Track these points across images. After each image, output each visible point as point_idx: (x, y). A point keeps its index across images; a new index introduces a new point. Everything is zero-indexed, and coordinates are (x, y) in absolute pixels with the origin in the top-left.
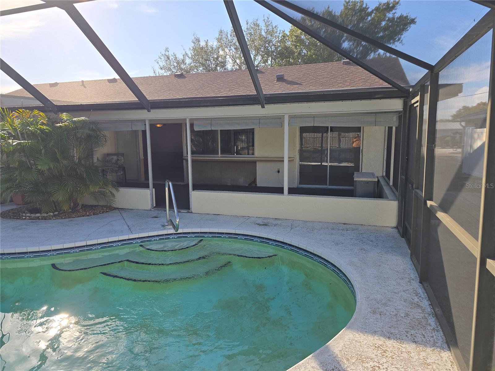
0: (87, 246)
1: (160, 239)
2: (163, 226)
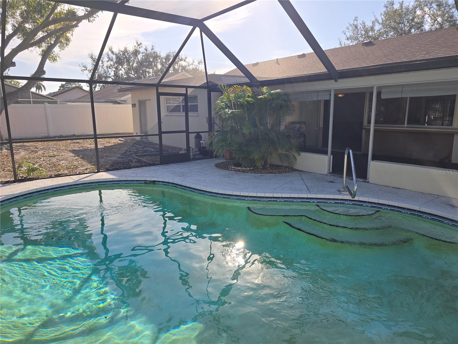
0: (274, 197)
1: (335, 203)
2: (339, 191)
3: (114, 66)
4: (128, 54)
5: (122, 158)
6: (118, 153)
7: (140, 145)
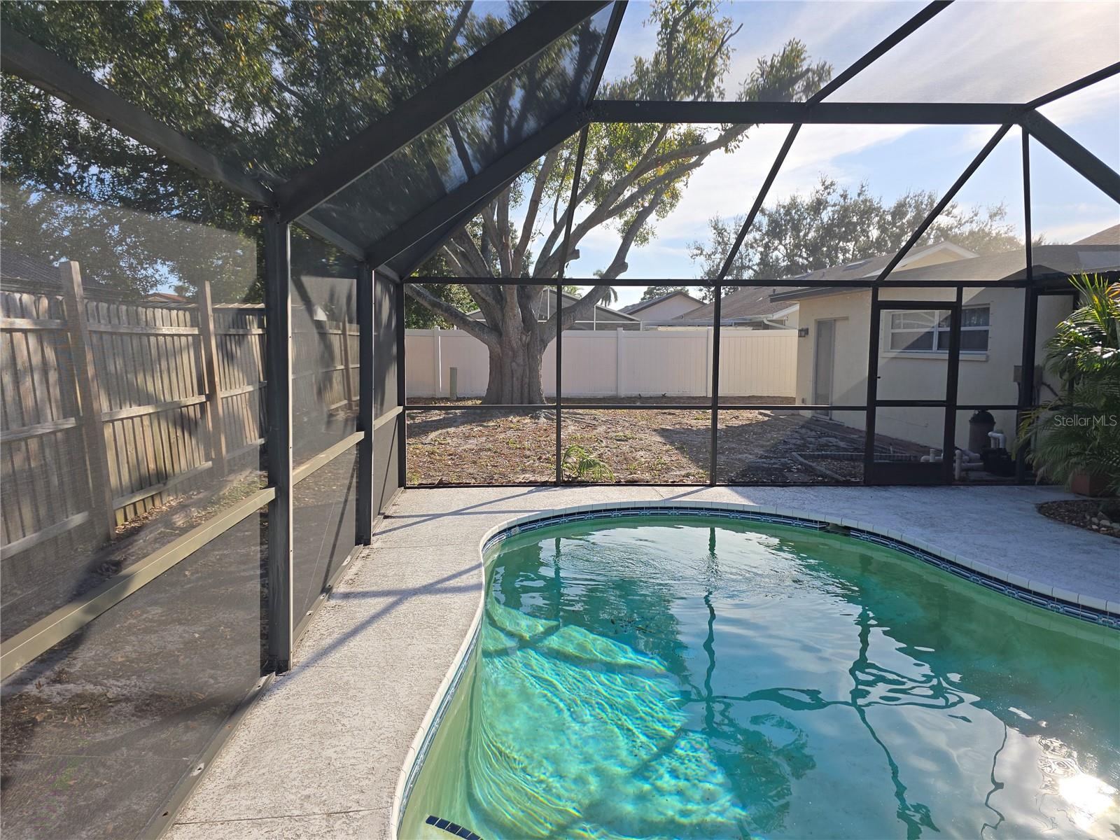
3: (762, 241)
4: (798, 211)
5: (766, 457)
6: (757, 446)
7: (811, 430)
